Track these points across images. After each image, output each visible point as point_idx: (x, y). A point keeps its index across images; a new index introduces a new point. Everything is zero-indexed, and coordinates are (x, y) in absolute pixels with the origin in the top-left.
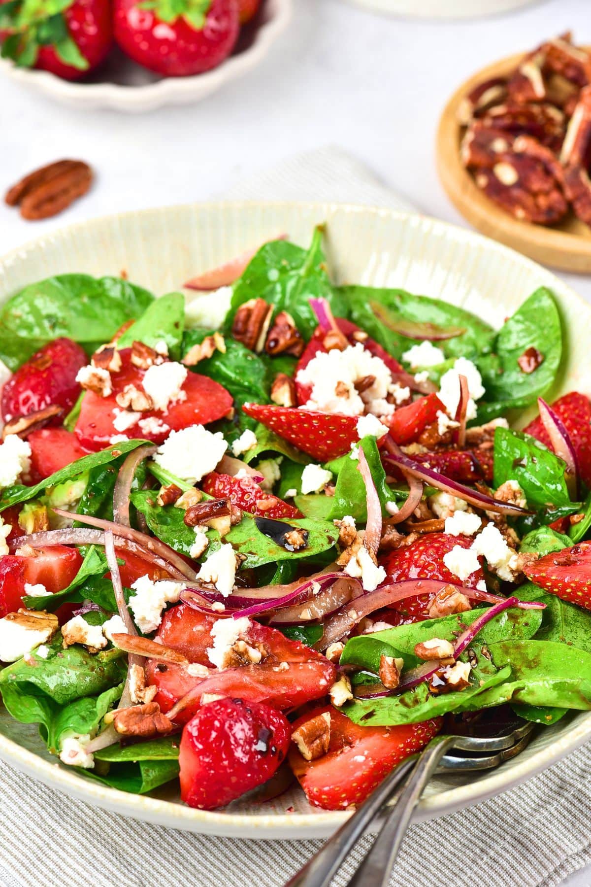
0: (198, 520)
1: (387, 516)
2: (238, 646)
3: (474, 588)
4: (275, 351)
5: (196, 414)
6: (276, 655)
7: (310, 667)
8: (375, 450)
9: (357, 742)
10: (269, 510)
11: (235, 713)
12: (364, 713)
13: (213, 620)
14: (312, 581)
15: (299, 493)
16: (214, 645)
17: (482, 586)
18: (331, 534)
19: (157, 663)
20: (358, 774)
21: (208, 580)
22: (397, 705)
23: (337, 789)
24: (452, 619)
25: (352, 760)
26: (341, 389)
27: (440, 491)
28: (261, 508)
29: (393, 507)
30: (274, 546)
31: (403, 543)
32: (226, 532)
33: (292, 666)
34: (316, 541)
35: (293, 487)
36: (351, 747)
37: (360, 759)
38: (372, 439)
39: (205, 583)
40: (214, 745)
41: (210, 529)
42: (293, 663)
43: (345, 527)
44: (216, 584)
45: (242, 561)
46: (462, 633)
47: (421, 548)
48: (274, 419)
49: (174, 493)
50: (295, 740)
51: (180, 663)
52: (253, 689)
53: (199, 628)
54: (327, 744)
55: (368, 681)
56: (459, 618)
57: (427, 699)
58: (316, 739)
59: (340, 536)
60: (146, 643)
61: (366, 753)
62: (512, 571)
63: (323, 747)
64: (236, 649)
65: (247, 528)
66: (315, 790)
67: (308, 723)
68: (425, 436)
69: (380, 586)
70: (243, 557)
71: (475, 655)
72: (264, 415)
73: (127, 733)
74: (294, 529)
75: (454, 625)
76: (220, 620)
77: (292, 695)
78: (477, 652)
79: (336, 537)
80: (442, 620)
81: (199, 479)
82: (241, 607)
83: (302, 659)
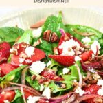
0: (41, 83)
1: (83, 79)
4: (53, 41)
14: (68, 94)
15: (62, 74)
21: (44, 96)
26: (69, 49)
29: (84, 77)
32: (48, 85)
34: (68, 86)
41: (44, 85)
49: (35, 77)
70: (52, 91)
74: (63, 83)
79: (72, 85)
81: (40, 73)
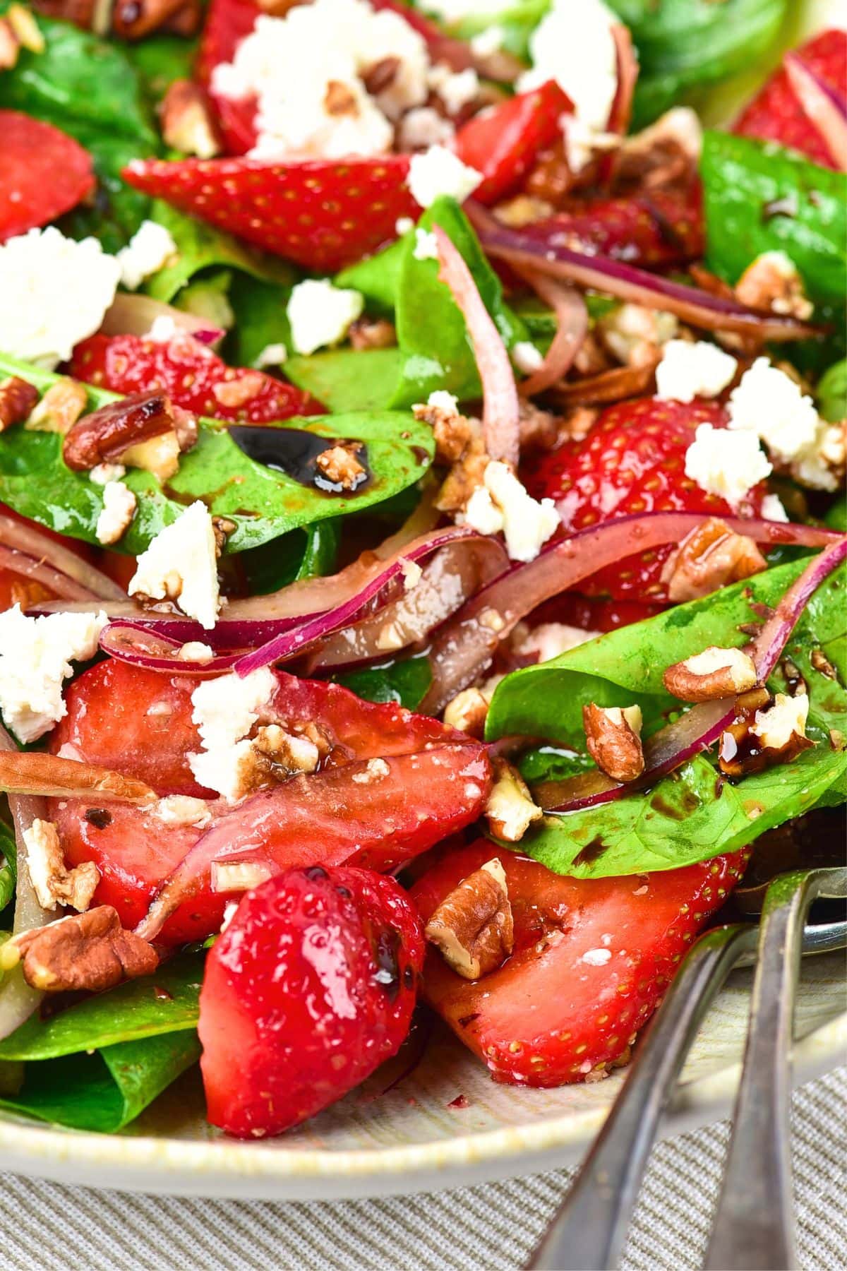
0: (102, 453)
1: (522, 378)
2: (266, 739)
3: (758, 517)
4: (141, 28)
5: (17, 205)
6: (349, 743)
7: (437, 762)
8: (464, 230)
9: (576, 916)
10: (246, 404)
11: (320, 906)
12: (576, 848)
13: (187, 685)
14: (401, 560)
15: (290, 353)
16: (203, 744)
17: (774, 509)
18: (416, 441)
19: (83, 808)
20: (607, 994)
21: (160, 595)
22: (648, 817)
23: (567, 1036)
24: (732, 596)
25: (579, 961)
26: (338, 97)
27: (620, 302)
28: (230, 401)
29: (530, 356)
30: (293, 488)
31: (563, 437)
32: (170, 470)
33: (394, 764)
34: (388, 463)
35: (273, 341)
36: (566, 932)
37: (599, 957)
38: (451, 206)
39: (153, 601)
40: (286, 989)
41: (131, 469)
42: (394, 757)
43: (446, 421)
44: (180, 601)
45: (228, 534)
46: (762, 627)
47: (617, 443)
48: (208, 190)
49: (23, 398)
50: (434, 938)
51: (135, 800)
52: (322, 835)
53: (158, 709)
54: (510, 935)
55: (559, 770)
56: (750, 592)
57: (718, 792)
58: (482, 929)
59: (438, 444)
60: (44, 763)
61: (607, 940)
62: (832, 467)
63: (501, 942)
64: (263, 746)
65: (216, 456)
66: (513, 1047)
67: (458, 892)
68: (539, 179)
69: (548, 547)
70: (226, 526)
71: (800, 673)
72: (183, 182)
73: (59, 987)
74: (330, 443)
75: (740, 609)
76: (204, 684)
77: (410, 834)
78: (801, 665)
79: (430, 447)
80: (711, 603)
81: (66, 355)
82: (245, 646)
83: (409, 744)
